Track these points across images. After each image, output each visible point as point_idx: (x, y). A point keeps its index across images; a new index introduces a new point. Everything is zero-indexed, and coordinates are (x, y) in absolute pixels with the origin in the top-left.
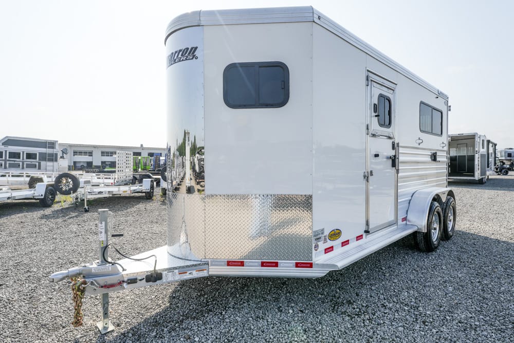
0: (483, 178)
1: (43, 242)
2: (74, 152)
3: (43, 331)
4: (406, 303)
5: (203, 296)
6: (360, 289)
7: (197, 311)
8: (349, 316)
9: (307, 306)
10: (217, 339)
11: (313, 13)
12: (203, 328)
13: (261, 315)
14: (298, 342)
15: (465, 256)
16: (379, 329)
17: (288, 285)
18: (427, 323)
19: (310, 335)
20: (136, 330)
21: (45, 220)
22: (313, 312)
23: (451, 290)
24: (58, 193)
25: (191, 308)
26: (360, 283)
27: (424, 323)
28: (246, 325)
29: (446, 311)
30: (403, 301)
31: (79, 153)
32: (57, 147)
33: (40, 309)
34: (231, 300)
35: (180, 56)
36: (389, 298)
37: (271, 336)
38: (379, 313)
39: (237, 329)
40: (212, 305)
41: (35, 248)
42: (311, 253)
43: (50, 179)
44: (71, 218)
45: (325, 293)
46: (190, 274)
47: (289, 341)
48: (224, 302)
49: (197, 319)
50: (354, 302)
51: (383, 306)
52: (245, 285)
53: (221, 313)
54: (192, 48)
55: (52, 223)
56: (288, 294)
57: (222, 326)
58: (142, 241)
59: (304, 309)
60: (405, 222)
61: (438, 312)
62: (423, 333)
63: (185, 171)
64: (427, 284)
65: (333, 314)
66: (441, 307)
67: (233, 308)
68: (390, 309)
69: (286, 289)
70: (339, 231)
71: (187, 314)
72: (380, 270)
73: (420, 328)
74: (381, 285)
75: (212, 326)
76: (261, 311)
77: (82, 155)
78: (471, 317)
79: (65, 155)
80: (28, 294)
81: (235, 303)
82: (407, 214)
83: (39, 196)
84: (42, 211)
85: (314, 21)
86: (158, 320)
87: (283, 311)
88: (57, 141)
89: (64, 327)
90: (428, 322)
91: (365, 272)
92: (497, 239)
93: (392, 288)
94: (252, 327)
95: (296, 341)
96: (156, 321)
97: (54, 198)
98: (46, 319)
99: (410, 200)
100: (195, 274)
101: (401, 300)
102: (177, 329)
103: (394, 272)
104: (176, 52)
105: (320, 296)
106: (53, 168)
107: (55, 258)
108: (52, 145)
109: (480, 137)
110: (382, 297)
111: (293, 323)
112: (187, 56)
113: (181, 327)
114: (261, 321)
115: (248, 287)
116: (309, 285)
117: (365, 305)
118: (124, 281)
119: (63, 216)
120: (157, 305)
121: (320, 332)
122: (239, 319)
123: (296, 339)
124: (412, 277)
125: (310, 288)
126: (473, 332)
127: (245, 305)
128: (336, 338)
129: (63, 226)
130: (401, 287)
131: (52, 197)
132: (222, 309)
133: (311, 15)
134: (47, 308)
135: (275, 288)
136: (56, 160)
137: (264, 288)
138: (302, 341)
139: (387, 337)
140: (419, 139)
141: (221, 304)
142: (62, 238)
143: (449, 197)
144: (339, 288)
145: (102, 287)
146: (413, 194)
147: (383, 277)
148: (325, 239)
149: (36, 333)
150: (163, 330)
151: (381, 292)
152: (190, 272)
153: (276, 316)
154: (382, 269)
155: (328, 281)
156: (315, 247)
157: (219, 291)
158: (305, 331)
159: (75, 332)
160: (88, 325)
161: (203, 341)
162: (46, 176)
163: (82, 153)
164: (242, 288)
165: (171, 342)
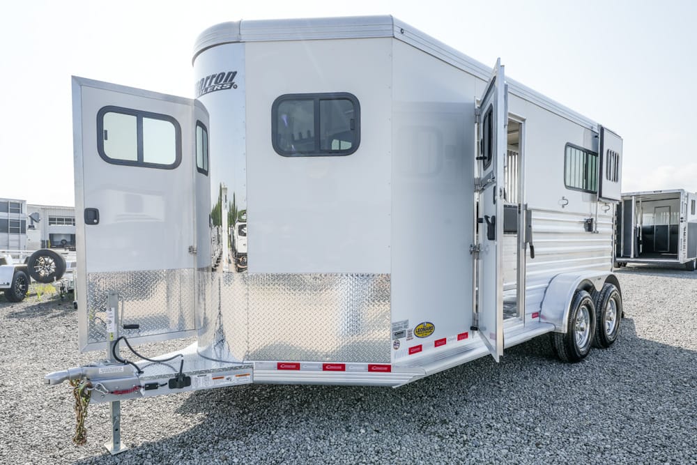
0: (692, 262)
1: (18, 349)
2: (50, 219)
3: (33, 453)
4: (520, 423)
5: (247, 414)
6: (463, 407)
7: (237, 431)
8: (439, 436)
9: (386, 425)
10: (262, 459)
11: (393, 25)
12: (244, 448)
13: (322, 434)
14: (366, 464)
15: (624, 368)
16: (475, 451)
17: (364, 402)
18: (541, 446)
19: (384, 457)
20: (157, 451)
21: (16, 320)
22: (391, 432)
23: (588, 409)
24: (32, 280)
25: (230, 427)
26: (465, 400)
27: (537, 445)
28: (301, 446)
29: (572, 433)
30: (517, 421)
31: (59, 219)
32: (25, 210)
33: (25, 429)
34: (284, 418)
35: (213, 84)
36: (500, 417)
37: (333, 457)
38: (480, 434)
39: (288, 450)
40: (258, 424)
41: (7, 357)
42: (389, 352)
43: (17, 261)
44: (55, 316)
45: (413, 411)
46: (228, 379)
47: (354, 463)
48: (274, 420)
49: (237, 439)
50: (450, 421)
51: (489, 426)
52: (306, 402)
53: (270, 433)
54: (229, 74)
55: (27, 323)
56: (362, 412)
57: (270, 447)
58: (162, 347)
59: (380, 428)
60: (537, 319)
61: (560, 434)
62: (533, 456)
63: (221, 249)
64: (557, 402)
65: (419, 435)
66: (566, 428)
67: (286, 427)
68: (497, 430)
69: (360, 406)
70: (431, 325)
71: (223, 434)
72: (496, 384)
73: (531, 450)
74: (493, 402)
75: (257, 447)
76: (323, 431)
77: (63, 224)
78: (603, 440)
79: (35, 223)
80: (7, 412)
81: (289, 422)
82: (541, 307)
83: (4, 284)
84: (9, 308)
85: (394, 37)
86: (185, 440)
87: (353, 431)
88: (25, 201)
89: (60, 449)
90: (543, 445)
91: (474, 387)
92: (679, 347)
93: (507, 406)
94: (309, 448)
95: (364, 463)
96: (183, 442)
97: (26, 288)
98: (36, 439)
99: (547, 288)
100: (235, 380)
101: (515, 420)
102: (211, 450)
103: (515, 388)
104: (208, 78)
105: (405, 414)
106: (19, 243)
107: (38, 369)
108: (16, 207)
109: (687, 197)
110: (489, 416)
111: (363, 444)
112: (223, 85)
113: (216, 447)
114: (321, 441)
115: (309, 404)
116: (393, 402)
117: (464, 425)
118: (140, 386)
119: (43, 315)
120: (184, 424)
121: (397, 454)
122: (293, 439)
123: (364, 461)
124: (539, 393)
125: (394, 405)
126: (599, 456)
127: (302, 423)
128: (416, 460)
129: (44, 328)
130: (520, 405)
131: (23, 287)
132: (271, 428)
133: (390, 28)
134: (36, 428)
135: (346, 405)
136: (24, 232)
137: (331, 406)
138: (371, 462)
139: (484, 460)
140: (563, 198)
141: (271, 424)
142: (44, 343)
143: (609, 285)
144: (433, 406)
145: (112, 393)
146: (552, 279)
147: (498, 392)
148: (410, 335)
149: (26, 455)
150: (192, 451)
151: (490, 410)
152: (227, 377)
153: (343, 436)
154: (498, 383)
155: (421, 398)
156: (395, 345)
157: (269, 408)
158: (378, 452)
159: (76, 453)
160: (93, 446)
161: (244, 462)
162: (10, 256)
163: (62, 220)
164: (301, 405)
165: (203, 464)
